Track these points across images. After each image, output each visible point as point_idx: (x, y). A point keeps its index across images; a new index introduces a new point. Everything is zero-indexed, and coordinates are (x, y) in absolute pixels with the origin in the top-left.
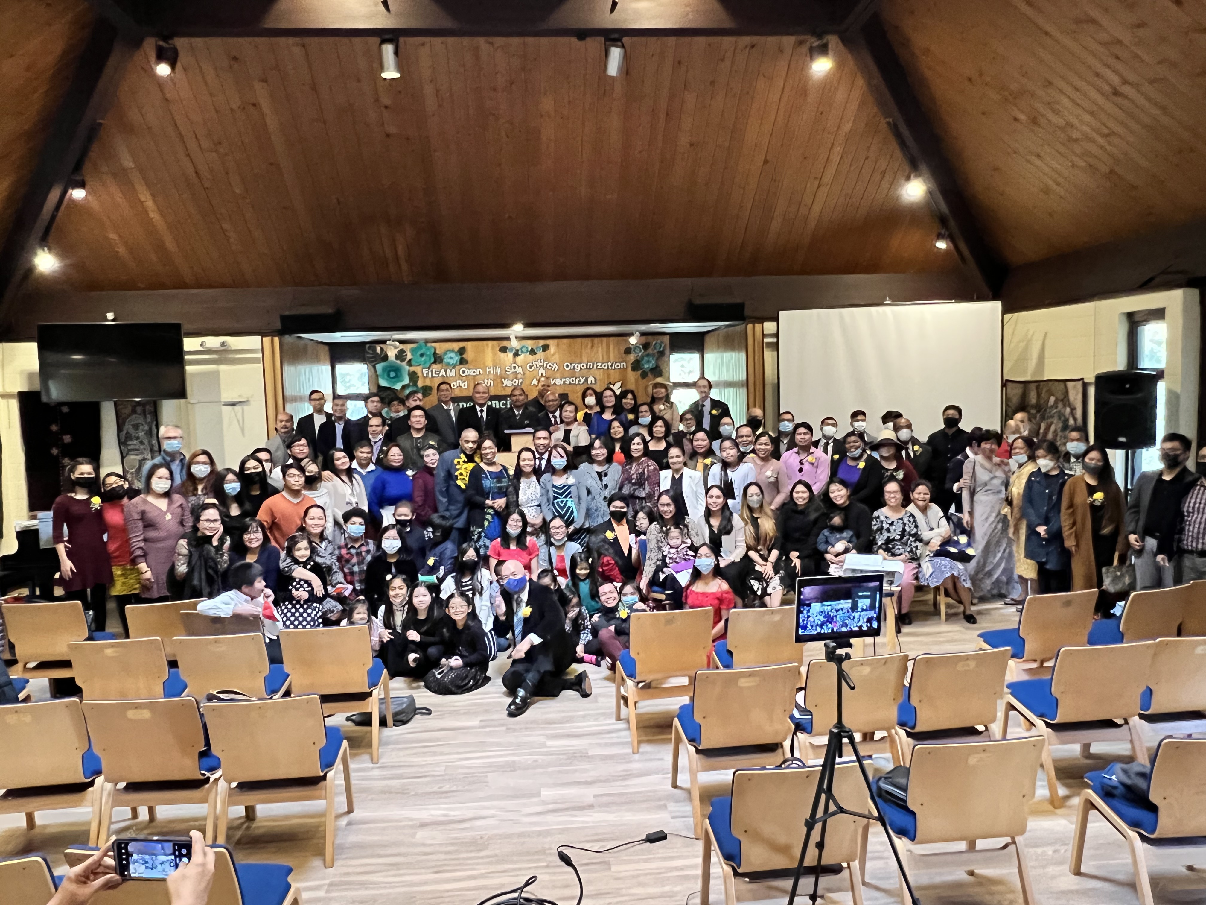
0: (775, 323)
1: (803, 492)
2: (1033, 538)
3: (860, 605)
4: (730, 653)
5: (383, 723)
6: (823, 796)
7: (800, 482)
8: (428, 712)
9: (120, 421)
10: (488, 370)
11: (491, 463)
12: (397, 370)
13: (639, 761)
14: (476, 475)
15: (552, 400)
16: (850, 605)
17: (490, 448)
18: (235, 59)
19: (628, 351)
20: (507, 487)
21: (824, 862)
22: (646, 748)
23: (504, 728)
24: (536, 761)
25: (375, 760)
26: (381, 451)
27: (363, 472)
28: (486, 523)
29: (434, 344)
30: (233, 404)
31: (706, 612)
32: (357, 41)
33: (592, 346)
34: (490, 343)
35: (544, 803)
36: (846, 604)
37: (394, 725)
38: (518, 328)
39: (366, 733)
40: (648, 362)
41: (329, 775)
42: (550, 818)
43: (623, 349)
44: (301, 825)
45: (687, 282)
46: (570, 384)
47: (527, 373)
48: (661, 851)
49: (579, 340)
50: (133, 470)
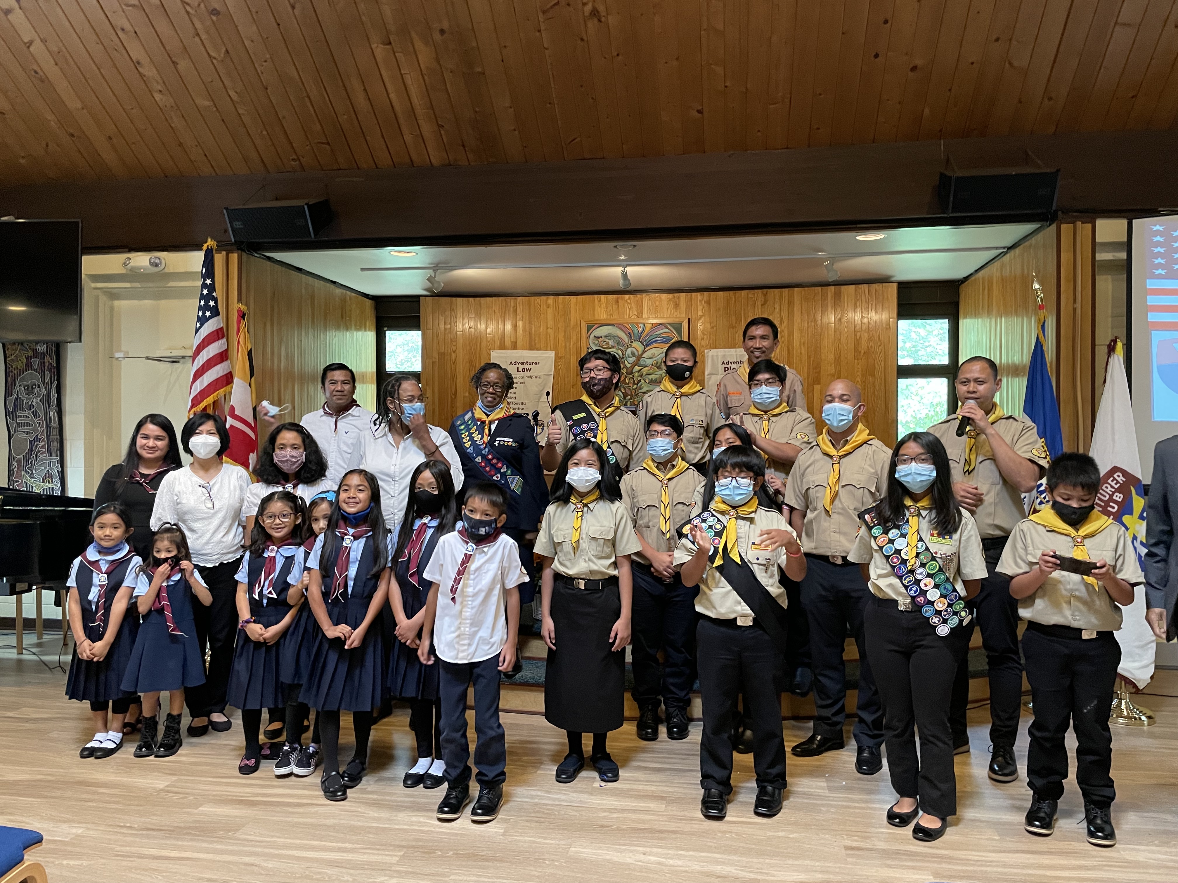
9: (9, 379)
30: (175, 361)
50: (21, 456)
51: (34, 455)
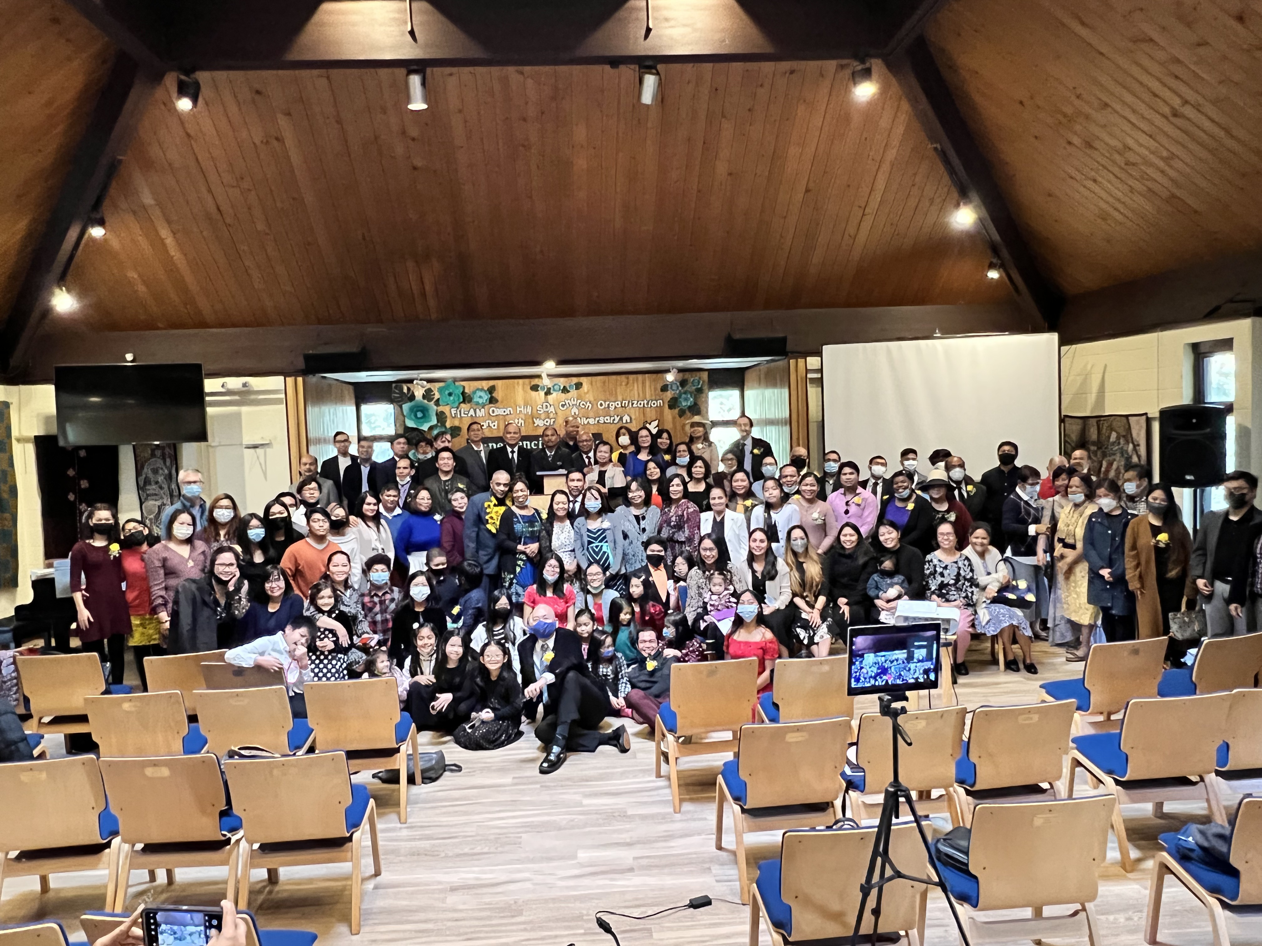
0: (819, 359)
1: (851, 535)
2: (1097, 582)
3: (916, 656)
4: (776, 706)
5: (411, 780)
6: (879, 860)
7: (847, 524)
8: (459, 768)
9: (139, 465)
10: (518, 409)
11: (523, 507)
12: (424, 410)
13: (681, 821)
14: (508, 519)
15: (586, 441)
16: (905, 656)
17: (521, 491)
18: (258, 92)
19: (664, 388)
20: (540, 532)
21: (880, 930)
22: (687, 807)
23: (538, 786)
24: (572, 820)
25: (403, 820)
26: (409, 494)
27: (389, 516)
28: (518, 569)
29: (463, 383)
30: (255, 447)
31: (751, 663)
32: (383, 72)
33: (628, 383)
34: (521, 381)
35: (582, 865)
36: (901, 655)
37: (423, 782)
38: (550, 366)
39: (394, 790)
40: (686, 400)
41: (355, 836)
42: (586, 881)
43: (659, 387)
44: (327, 889)
45: (726, 316)
46: (604, 423)
47: (560, 413)
48: (705, 917)
49: (614, 377)
50: (152, 516)
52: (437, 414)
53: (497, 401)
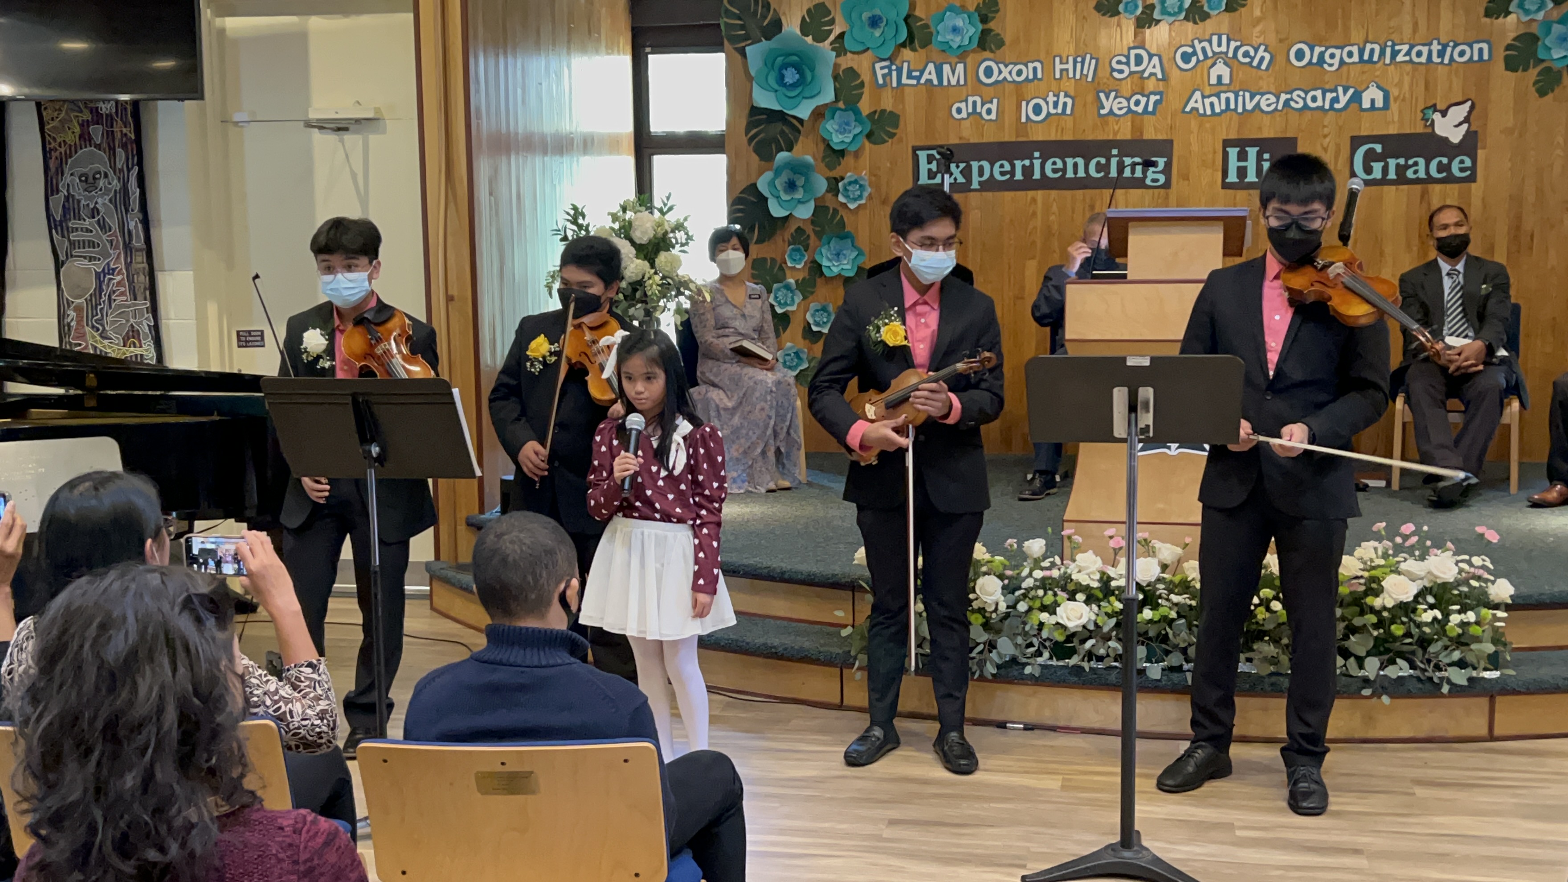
9: (52, 164)
10: (1058, 67)
12: (804, 64)
19: (1498, 7)
30: (341, 127)
46: (1306, 106)
47: (1175, 74)
50: (82, 300)
51: (105, 298)
52: (836, 78)
53: (1000, 44)
